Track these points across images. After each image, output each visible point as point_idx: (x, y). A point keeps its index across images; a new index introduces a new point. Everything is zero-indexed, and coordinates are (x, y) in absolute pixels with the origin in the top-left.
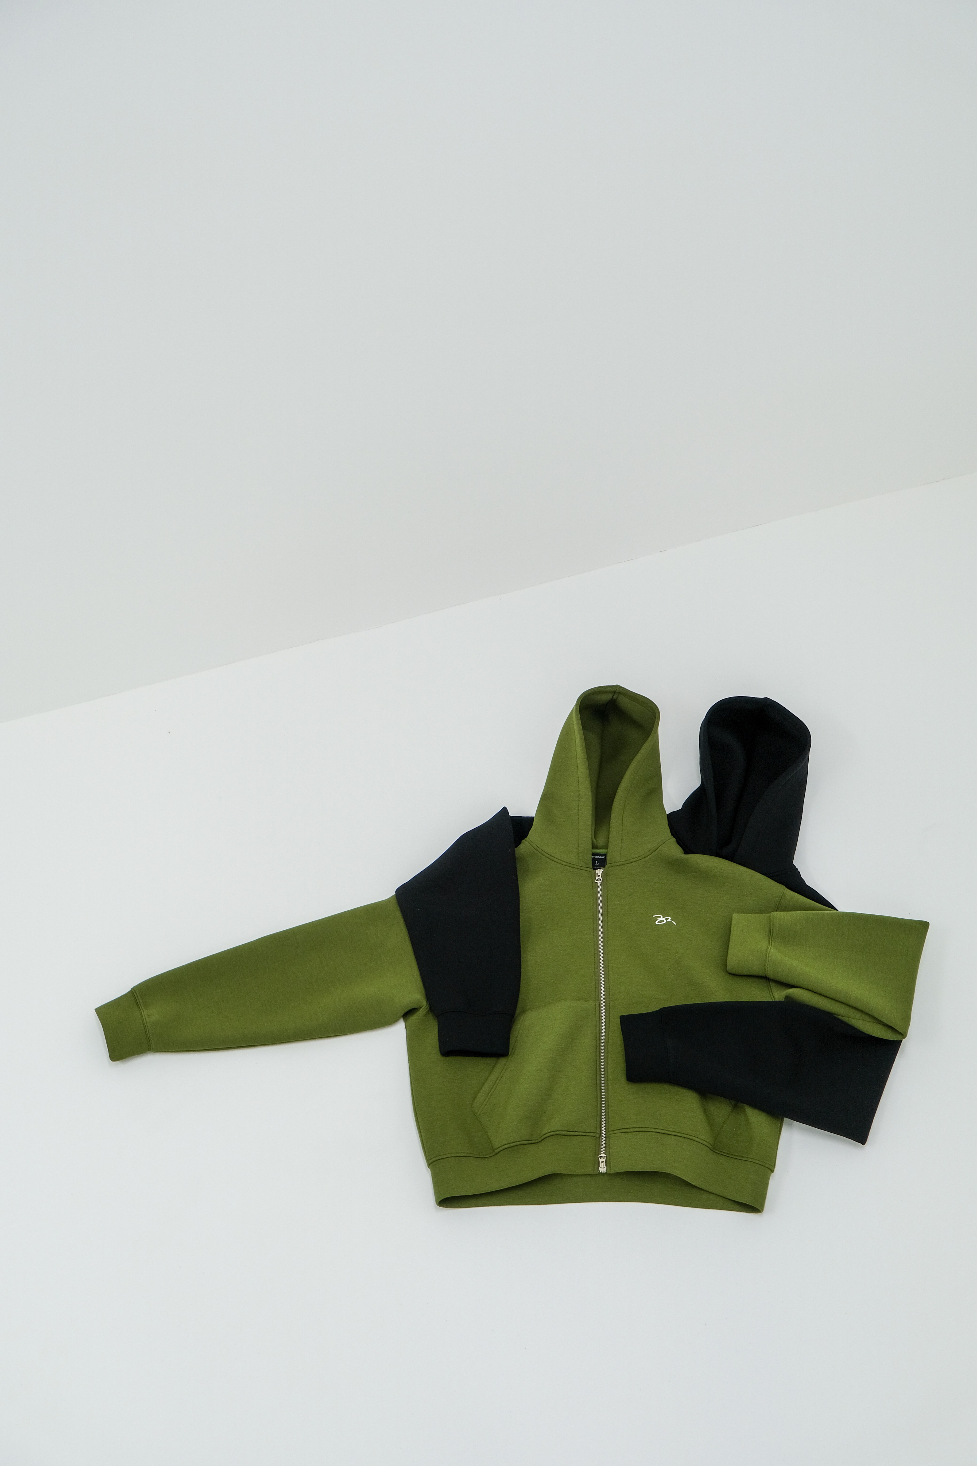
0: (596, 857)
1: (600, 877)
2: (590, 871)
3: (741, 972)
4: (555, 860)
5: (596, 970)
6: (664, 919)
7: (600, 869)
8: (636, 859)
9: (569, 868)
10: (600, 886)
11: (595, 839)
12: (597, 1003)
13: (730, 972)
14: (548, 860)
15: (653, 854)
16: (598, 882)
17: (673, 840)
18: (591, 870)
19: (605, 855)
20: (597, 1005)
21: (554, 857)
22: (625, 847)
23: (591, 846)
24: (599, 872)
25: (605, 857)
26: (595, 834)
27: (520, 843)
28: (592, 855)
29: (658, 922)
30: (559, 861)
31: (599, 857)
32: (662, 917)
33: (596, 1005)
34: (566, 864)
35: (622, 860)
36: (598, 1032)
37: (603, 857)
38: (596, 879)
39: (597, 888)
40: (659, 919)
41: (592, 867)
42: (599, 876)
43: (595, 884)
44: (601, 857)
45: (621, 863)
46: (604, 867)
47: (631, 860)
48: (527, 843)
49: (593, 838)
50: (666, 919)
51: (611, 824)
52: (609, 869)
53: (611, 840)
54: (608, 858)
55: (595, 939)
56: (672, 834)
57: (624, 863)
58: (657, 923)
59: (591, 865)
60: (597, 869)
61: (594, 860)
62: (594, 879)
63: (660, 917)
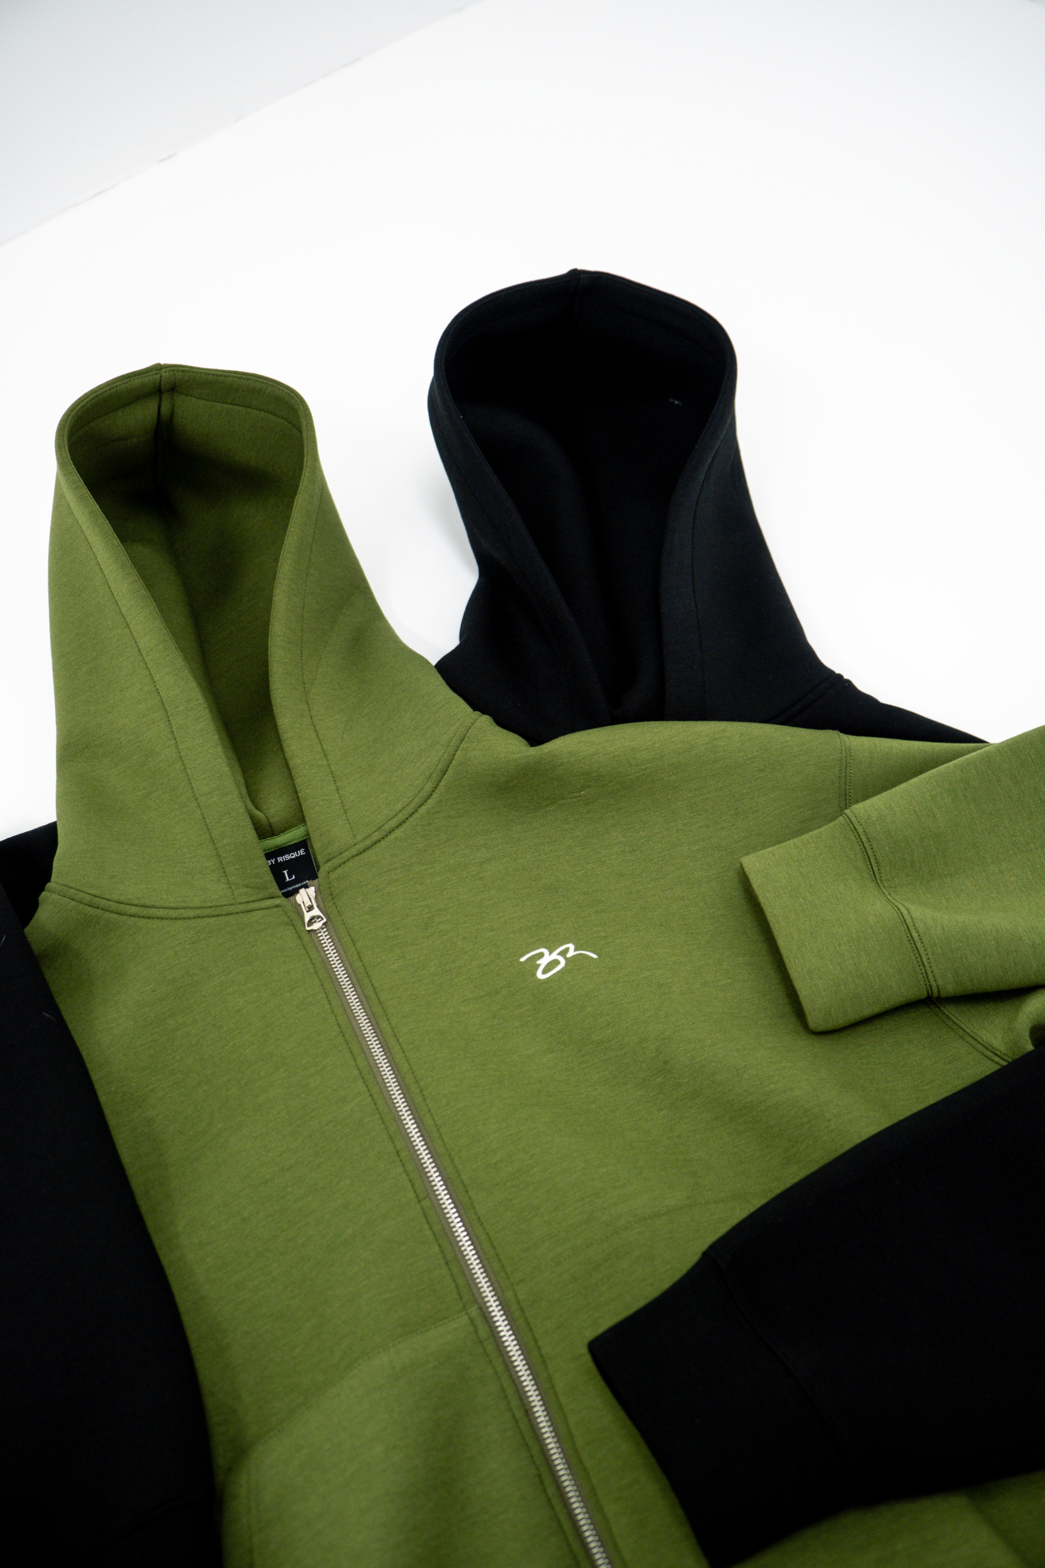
0: (280, 859)
1: (316, 912)
2: (277, 906)
3: (853, 1015)
4: (162, 913)
5: (426, 1203)
6: (555, 956)
7: (306, 887)
8: (401, 817)
9: (212, 920)
10: (324, 938)
11: (257, 808)
12: (474, 1311)
13: (821, 1028)
14: (141, 922)
15: (443, 783)
16: (316, 926)
17: (485, 721)
18: (281, 901)
19: (304, 844)
20: (479, 1321)
21: (153, 907)
22: (352, 798)
23: (251, 834)
24: (305, 896)
25: (307, 850)
26: (252, 793)
27: (33, 906)
28: (268, 859)
29: (544, 972)
30: (174, 913)
31: (288, 857)
32: (545, 951)
33: (472, 1321)
34: (198, 912)
35: (359, 838)
36: (519, 1414)
37: (301, 852)
38: (307, 919)
39: (318, 947)
40: (543, 962)
41: (280, 893)
42: (310, 908)
43: (306, 938)
44: (294, 855)
45: (362, 846)
46: (314, 876)
47: (387, 827)
48: (55, 897)
49: (252, 807)
50: (563, 953)
51: (286, 750)
52: (333, 876)
53: (305, 793)
54: (317, 845)
55: (381, 1103)
56: (475, 707)
57: (368, 843)
58: (540, 975)
59: (274, 888)
60: (296, 891)
61: (276, 871)
62: (299, 924)
63: (541, 955)
